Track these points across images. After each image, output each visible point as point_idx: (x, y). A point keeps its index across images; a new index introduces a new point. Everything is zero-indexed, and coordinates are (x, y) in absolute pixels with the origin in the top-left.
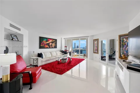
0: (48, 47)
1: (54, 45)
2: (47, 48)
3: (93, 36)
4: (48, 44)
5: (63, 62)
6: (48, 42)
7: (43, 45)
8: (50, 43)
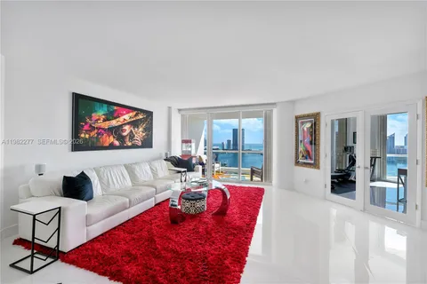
0: (117, 143)
1: (139, 133)
2: (112, 147)
3: (293, 102)
4: (116, 131)
5: (192, 211)
6: (114, 123)
7: (94, 133)
8: (127, 127)
